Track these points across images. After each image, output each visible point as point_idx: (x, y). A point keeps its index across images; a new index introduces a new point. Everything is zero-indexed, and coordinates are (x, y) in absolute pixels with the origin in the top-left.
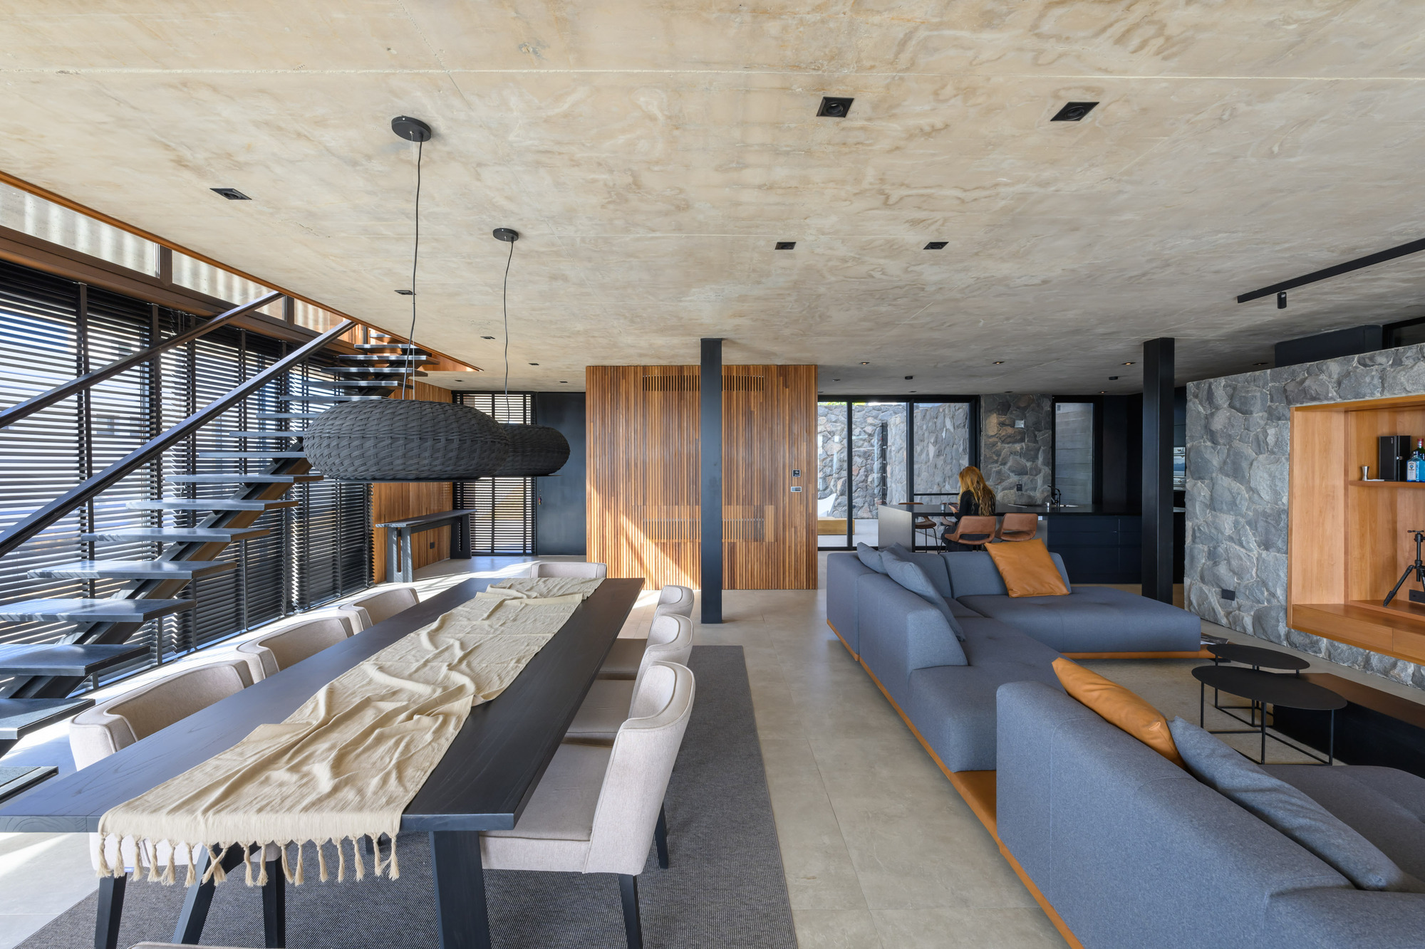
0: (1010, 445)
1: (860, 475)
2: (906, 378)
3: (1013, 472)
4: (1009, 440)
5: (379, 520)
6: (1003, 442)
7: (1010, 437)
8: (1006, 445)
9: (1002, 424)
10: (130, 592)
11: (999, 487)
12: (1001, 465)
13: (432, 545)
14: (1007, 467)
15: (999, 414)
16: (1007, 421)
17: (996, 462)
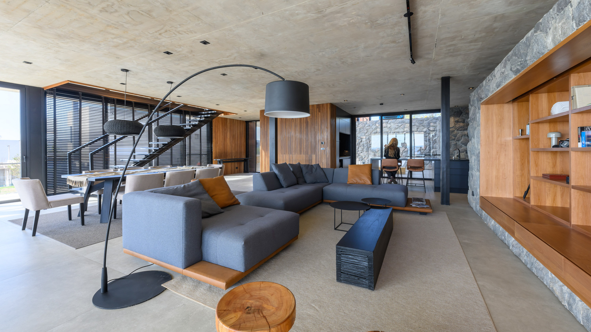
0: (462, 131)
1: (426, 150)
2: (380, 104)
3: (463, 144)
4: (461, 129)
5: (216, 158)
6: (458, 130)
7: (461, 127)
8: (460, 132)
9: (457, 122)
10: (134, 165)
11: (456, 151)
12: (457, 141)
13: (237, 168)
14: (460, 142)
15: (455, 117)
16: (460, 120)
17: (454, 139)
